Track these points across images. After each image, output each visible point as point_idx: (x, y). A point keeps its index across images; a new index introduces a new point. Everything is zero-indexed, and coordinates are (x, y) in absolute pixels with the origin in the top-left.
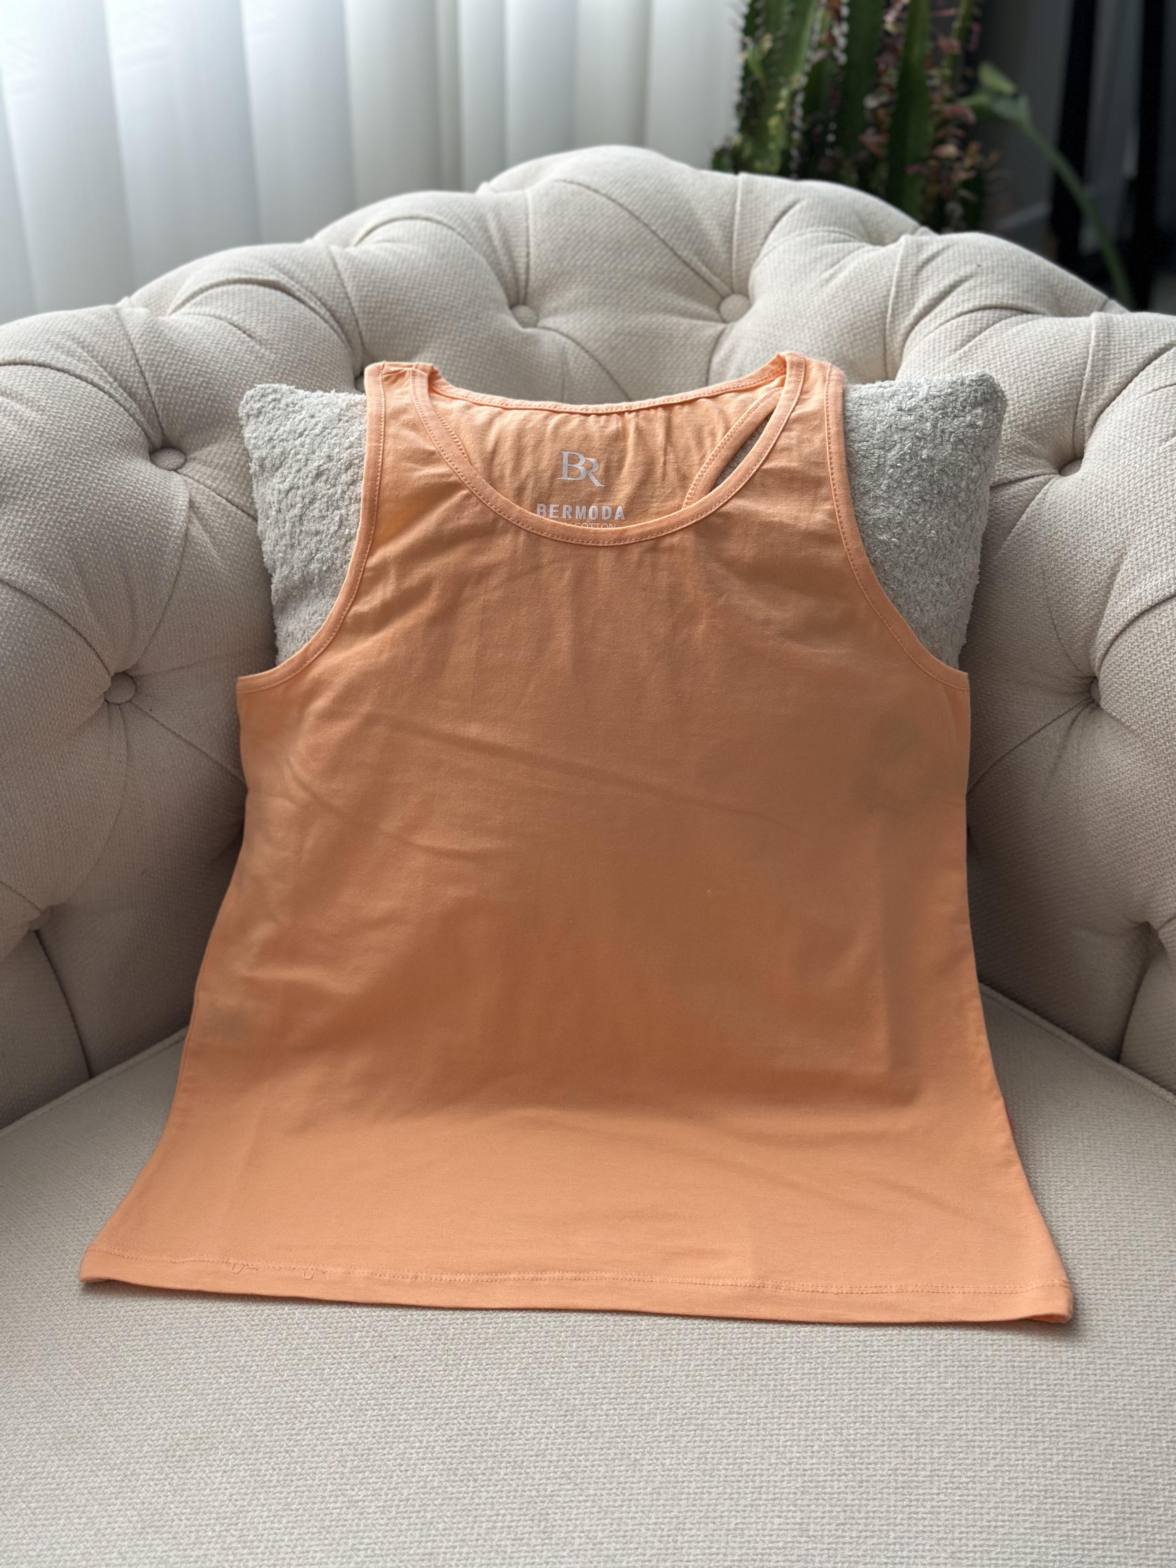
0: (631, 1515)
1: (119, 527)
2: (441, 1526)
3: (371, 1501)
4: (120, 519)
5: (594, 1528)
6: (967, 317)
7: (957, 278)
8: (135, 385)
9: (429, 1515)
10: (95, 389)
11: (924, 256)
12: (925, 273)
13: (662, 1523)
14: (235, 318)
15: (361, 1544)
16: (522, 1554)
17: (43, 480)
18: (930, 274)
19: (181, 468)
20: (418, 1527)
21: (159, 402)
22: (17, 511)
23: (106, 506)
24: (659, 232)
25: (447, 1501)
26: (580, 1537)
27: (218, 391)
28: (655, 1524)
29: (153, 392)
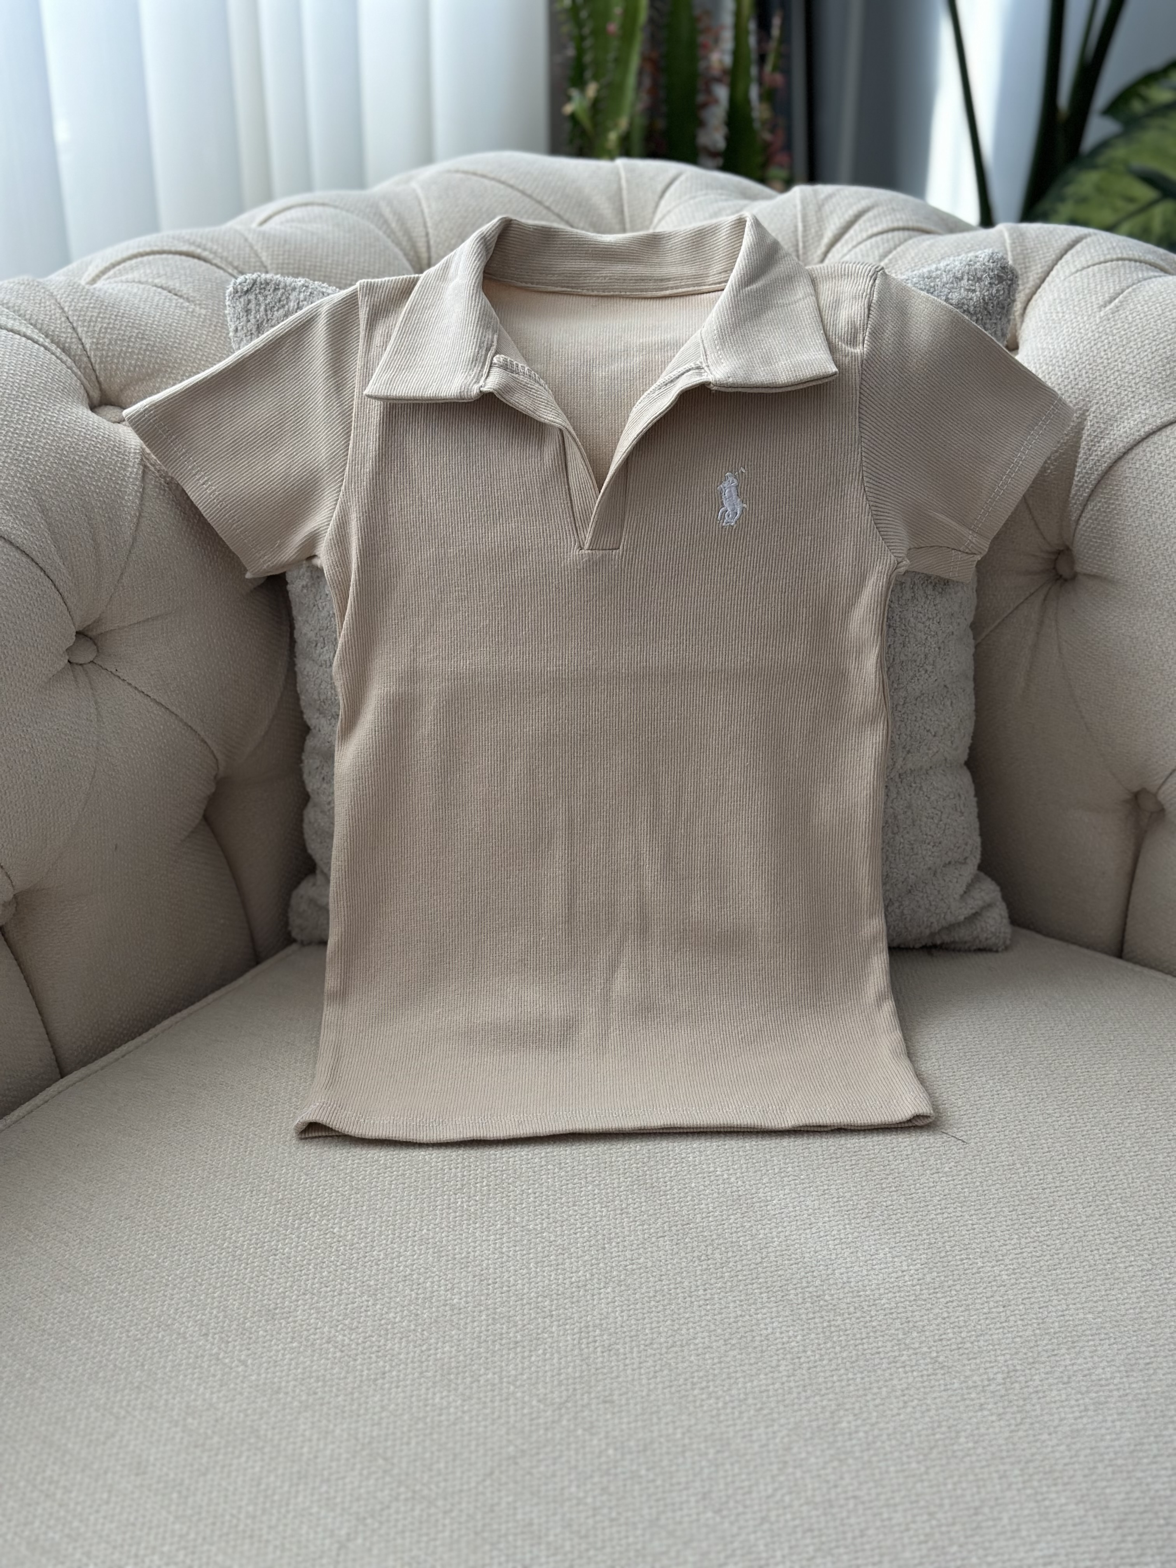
1: (77, 466)
4: (77, 458)
6: (879, 238)
7: (860, 209)
8: (69, 340)
10: (29, 342)
11: (822, 196)
12: (827, 209)
14: (157, 281)
18: (832, 209)
21: (95, 356)
23: (61, 446)
27: (155, 342)
29: (88, 346)
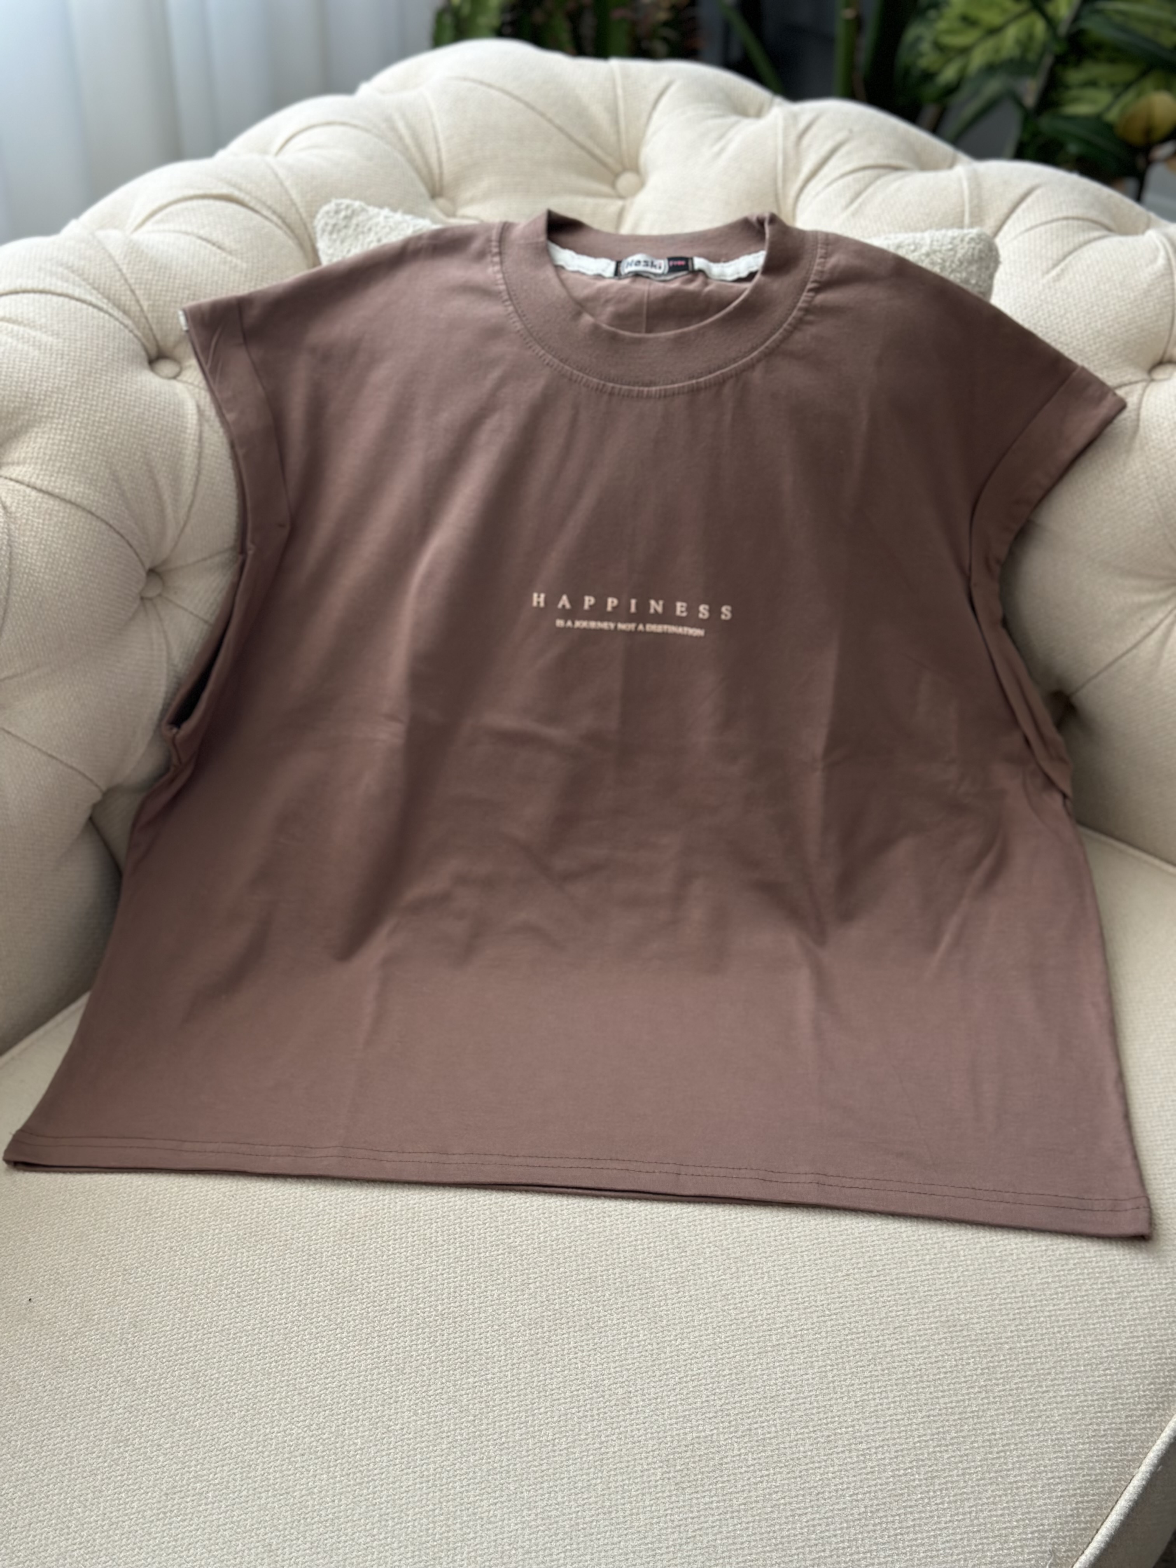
0: (746, 1224)
2: (592, 1255)
3: (527, 1245)
6: (850, 177)
7: (833, 145)
9: (579, 1249)
10: (95, 311)
11: (802, 124)
12: (805, 141)
15: (529, 1279)
16: (666, 1267)
17: (72, 398)
18: (809, 141)
19: (177, 376)
20: (573, 1259)
21: (153, 317)
22: (56, 429)
24: (555, 120)
25: (591, 1235)
26: (710, 1247)
29: (145, 308)
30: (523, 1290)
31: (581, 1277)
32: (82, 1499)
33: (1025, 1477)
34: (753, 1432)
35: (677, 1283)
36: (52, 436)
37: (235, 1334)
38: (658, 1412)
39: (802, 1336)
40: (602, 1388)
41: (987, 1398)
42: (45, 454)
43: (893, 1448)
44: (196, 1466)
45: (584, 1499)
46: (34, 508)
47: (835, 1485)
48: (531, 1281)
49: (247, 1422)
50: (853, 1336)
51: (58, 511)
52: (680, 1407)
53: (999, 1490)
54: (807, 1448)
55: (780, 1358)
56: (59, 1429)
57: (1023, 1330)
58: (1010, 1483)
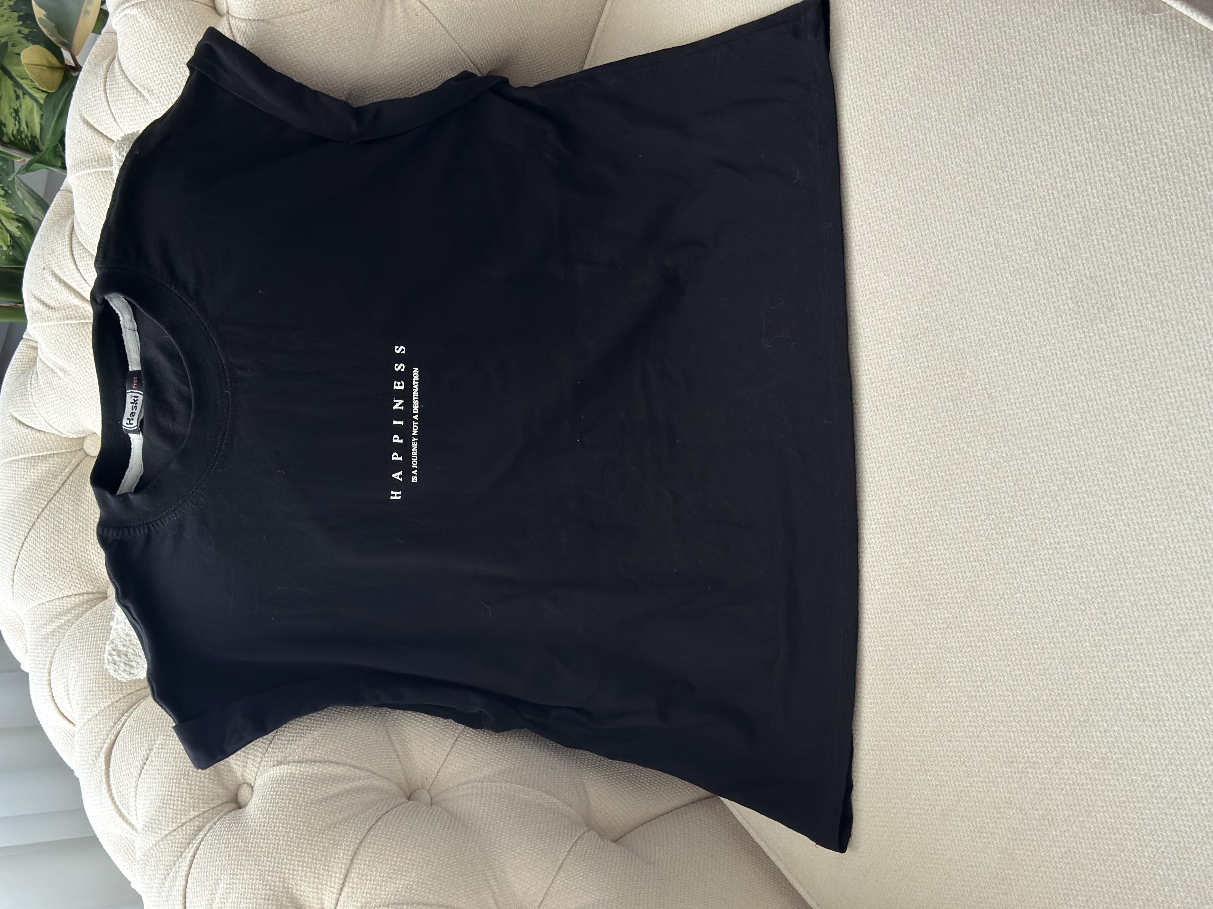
0: (903, 283)
2: (935, 401)
3: (930, 454)
4: (291, 806)
5: (915, 303)
7: (54, 280)
8: (192, 828)
9: (930, 412)
10: (198, 853)
11: (41, 307)
12: (53, 304)
13: (904, 261)
14: (135, 774)
15: (955, 448)
16: (940, 341)
17: (268, 863)
18: (53, 300)
19: (250, 785)
20: (938, 416)
21: (203, 808)
22: (294, 875)
23: (283, 817)
24: (43, 506)
25: (919, 404)
26: (923, 309)
28: (905, 266)
29: (196, 814)
30: (965, 453)
31: (952, 408)
32: (1152, 790)
33: (1086, 40)
34: (1064, 256)
35: (952, 331)
36: (299, 878)
37: (1013, 681)
38: (1054, 332)
39: (987, 227)
40: (1038, 380)
41: (1026, 77)
42: (314, 883)
43: (1070, 144)
44: (1119, 699)
45: (1126, 383)
46: (357, 889)
47: (1102, 186)
48: (958, 447)
49: (1082, 662)
50: (985, 187)
51: (360, 869)
52: (1049, 316)
53: (1097, 59)
54: (1075, 212)
55: (1006, 242)
56: (1098, 816)
57: (973, 57)
58: (1092, 51)
